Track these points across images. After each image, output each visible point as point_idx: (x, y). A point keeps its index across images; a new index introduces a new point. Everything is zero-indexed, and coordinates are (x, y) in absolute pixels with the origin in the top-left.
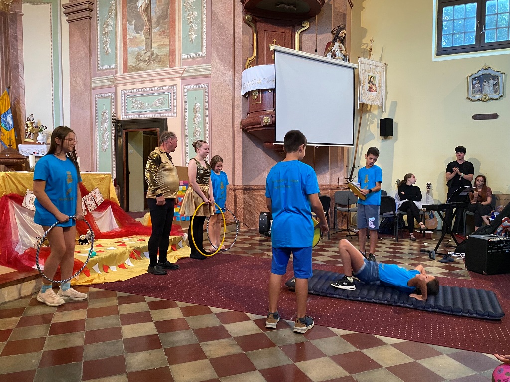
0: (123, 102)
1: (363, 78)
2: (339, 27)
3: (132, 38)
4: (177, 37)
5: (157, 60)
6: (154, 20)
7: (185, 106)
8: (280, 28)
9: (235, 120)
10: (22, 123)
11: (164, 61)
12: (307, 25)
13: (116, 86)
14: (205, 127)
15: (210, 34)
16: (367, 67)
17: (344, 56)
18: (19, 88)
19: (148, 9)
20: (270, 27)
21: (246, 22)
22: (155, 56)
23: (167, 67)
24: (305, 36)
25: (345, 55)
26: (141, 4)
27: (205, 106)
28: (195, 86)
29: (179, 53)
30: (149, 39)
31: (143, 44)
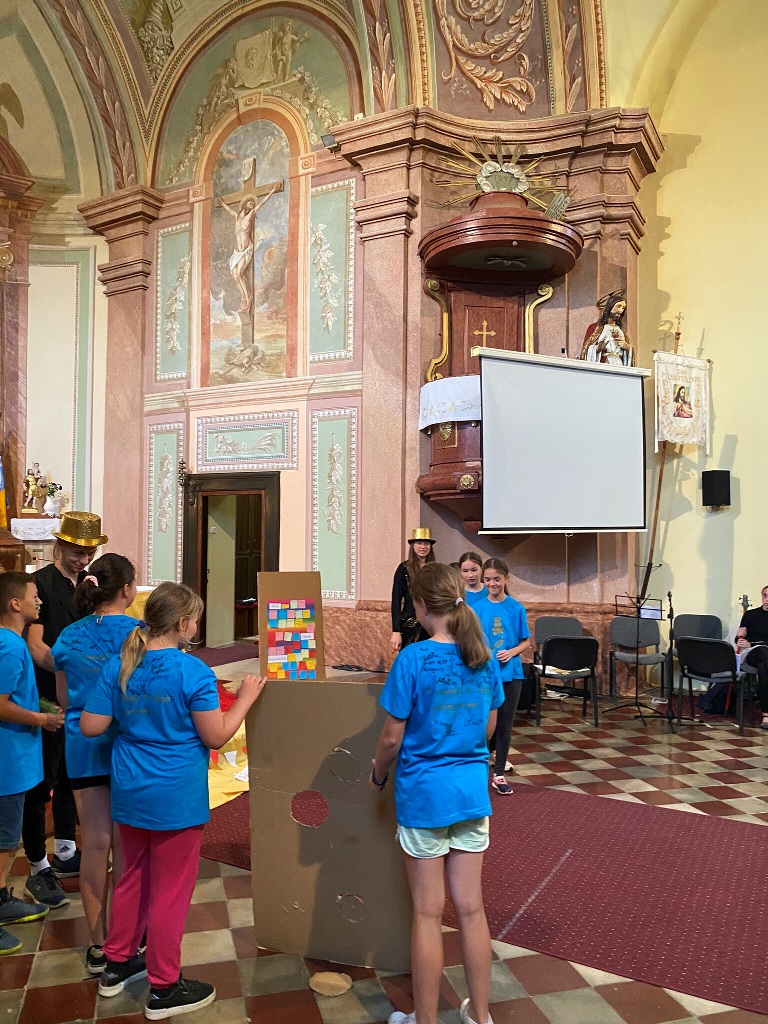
0: (200, 439)
1: (664, 391)
2: (611, 295)
4: (300, 322)
6: (258, 291)
7: (313, 448)
8: (494, 300)
9: (407, 477)
10: (19, 479)
11: (276, 366)
12: (547, 292)
13: (188, 412)
14: (350, 489)
15: (361, 315)
16: (672, 370)
17: (622, 349)
18: (16, 414)
19: (248, 270)
20: (474, 298)
21: (427, 292)
22: (259, 356)
23: (281, 377)
24: (543, 312)
25: (625, 347)
26: (237, 261)
27: (350, 450)
28: (331, 412)
29: (304, 351)
30: (250, 325)
31: (239, 334)
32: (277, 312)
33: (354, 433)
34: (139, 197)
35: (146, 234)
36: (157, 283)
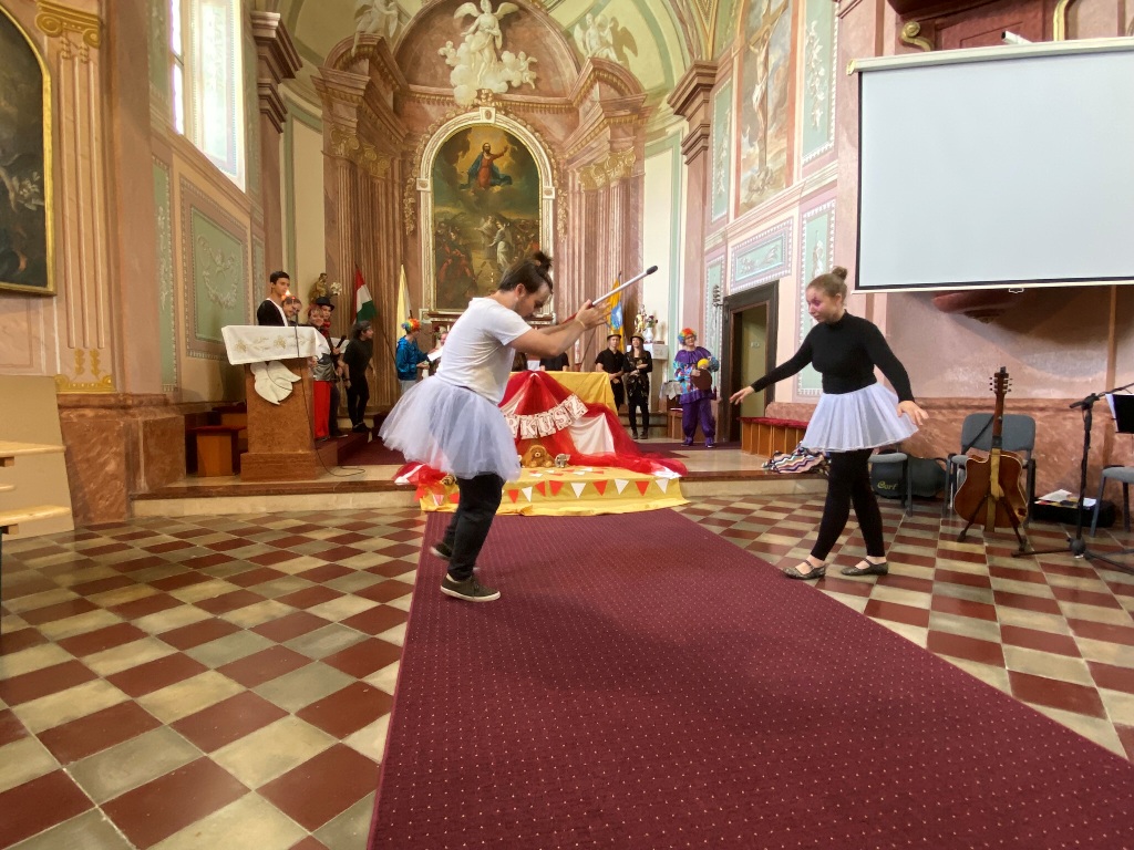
0: (733, 265)
3: (745, 157)
4: (796, 129)
5: (771, 183)
6: (770, 114)
7: (802, 250)
8: (1006, 17)
11: (779, 180)
19: (764, 99)
20: (975, 26)
21: (904, 42)
22: (770, 176)
23: (783, 189)
26: (757, 94)
27: (829, 243)
28: (816, 210)
29: (799, 157)
30: (764, 149)
31: (757, 161)
32: (781, 128)
33: (833, 226)
34: (694, 72)
35: (706, 101)
36: (714, 141)
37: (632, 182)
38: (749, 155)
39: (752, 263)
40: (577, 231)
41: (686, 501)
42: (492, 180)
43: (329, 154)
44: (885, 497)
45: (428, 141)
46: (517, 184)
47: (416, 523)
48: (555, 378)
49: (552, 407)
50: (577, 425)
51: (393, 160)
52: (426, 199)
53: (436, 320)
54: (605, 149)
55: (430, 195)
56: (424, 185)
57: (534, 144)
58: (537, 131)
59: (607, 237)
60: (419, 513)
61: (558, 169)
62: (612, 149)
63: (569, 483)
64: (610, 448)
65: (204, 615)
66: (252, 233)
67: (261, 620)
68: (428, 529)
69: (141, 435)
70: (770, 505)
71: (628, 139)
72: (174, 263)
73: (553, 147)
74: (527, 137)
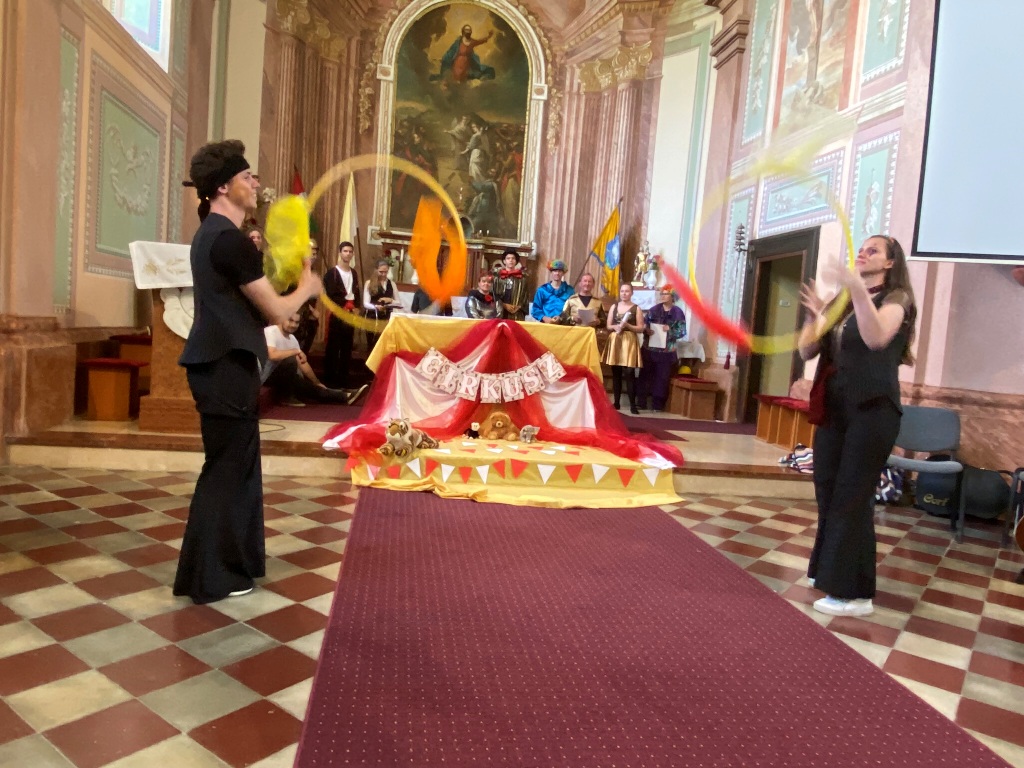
0: (764, 201)
3: (791, 66)
4: (858, 38)
5: (821, 102)
11: (831, 100)
18: (642, 199)
22: (819, 93)
23: (835, 111)
27: (887, 186)
28: (875, 142)
29: (858, 74)
30: (815, 60)
31: (805, 73)
32: (838, 35)
33: (894, 164)
36: (752, 42)
37: (645, 85)
38: (796, 65)
39: (789, 201)
40: (571, 142)
41: (679, 499)
42: (470, 72)
43: (273, 29)
44: (931, 514)
45: (395, 18)
46: (501, 78)
47: (344, 501)
48: (528, 330)
49: (522, 365)
50: (551, 390)
51: (350, 40)
52: (387, 89)
53: (388, 241)
54: (614, 41)
55: (391, 86)
56: (386, 73)
57: (526, 30)
58: (530, 13)
59: (609, 152)
60: (348, 488)
61: (554, 63)
62: (623, 42)
63: (535, 464)
64: (590, 423)
65: (86, 599)
66: (172, 123)
67: (152, 612)
68: (358, 509)
69: (24, 365)
70: (785, 512)
71: (645, 31)
72: (77, 158)
73: (549, 35)
74: (518, 20)
